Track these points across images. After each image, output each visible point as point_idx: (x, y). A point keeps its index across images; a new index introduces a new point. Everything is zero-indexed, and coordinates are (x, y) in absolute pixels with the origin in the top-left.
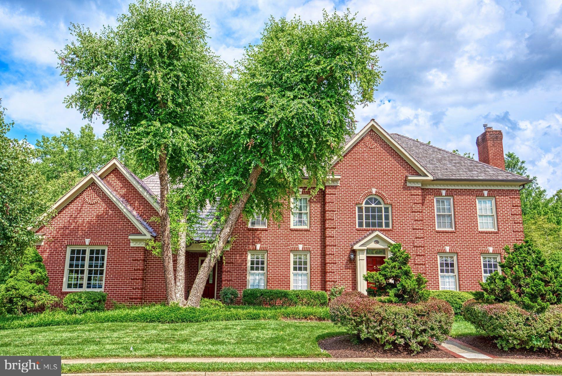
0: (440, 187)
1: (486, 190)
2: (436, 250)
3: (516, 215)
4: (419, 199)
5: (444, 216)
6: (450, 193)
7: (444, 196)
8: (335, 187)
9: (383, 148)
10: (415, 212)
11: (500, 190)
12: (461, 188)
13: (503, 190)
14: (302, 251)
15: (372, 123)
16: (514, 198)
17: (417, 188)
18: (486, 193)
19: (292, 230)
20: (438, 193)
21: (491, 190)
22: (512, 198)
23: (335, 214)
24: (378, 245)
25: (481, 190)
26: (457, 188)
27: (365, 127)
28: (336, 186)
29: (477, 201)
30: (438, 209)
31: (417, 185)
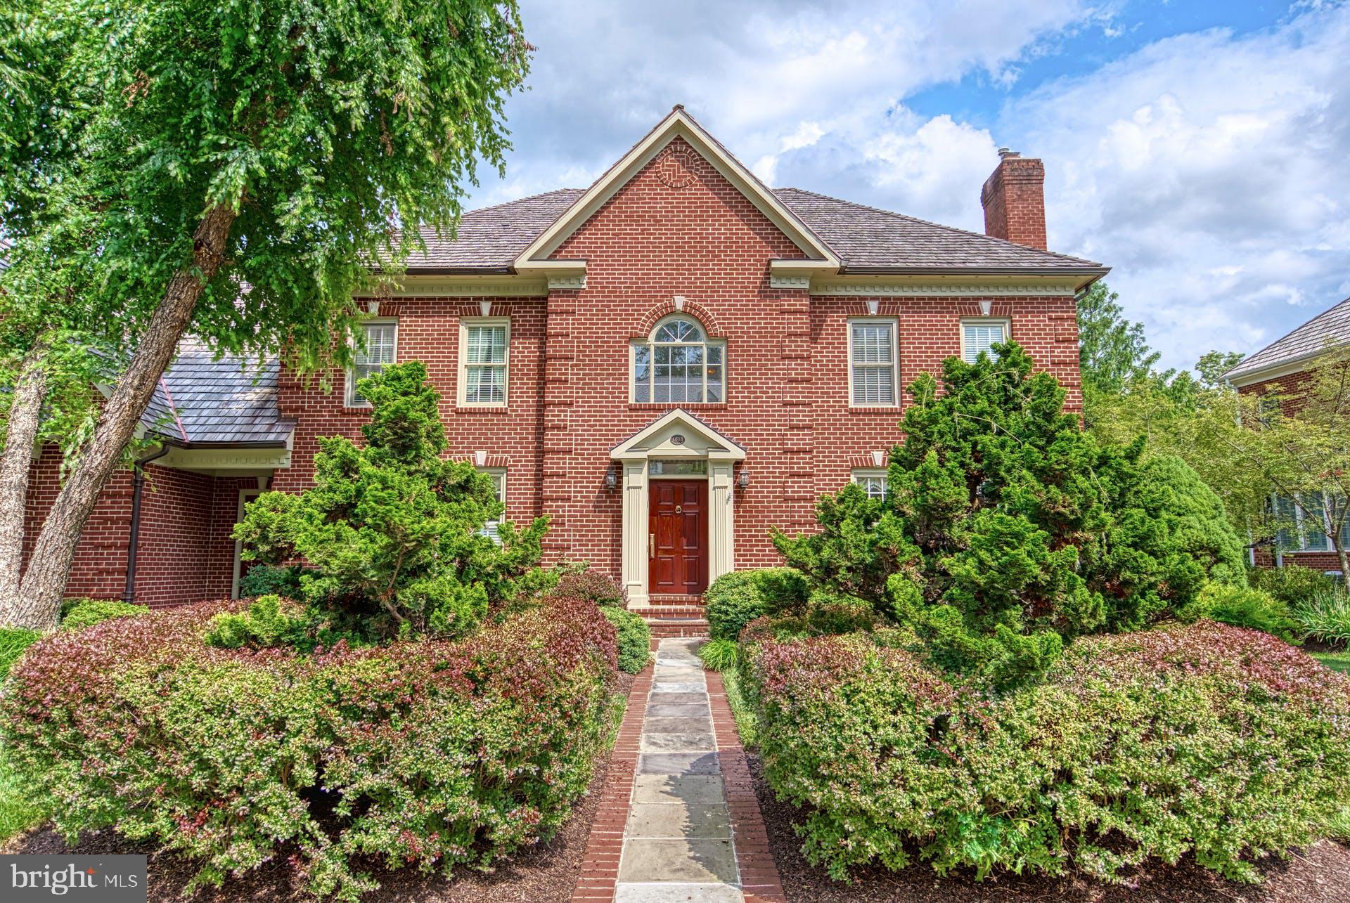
0: (863, 293)
1: (986, 298)
2: (847, 461)
3: (1065, 364)
4: (802, 323)
5: (872, 370)
6: (890, 308)
7: (873, 317)
8: (573, 294)
9: (707, 186)
10: (790, 358)
11: (1024, 298)
12: (919, 293)
13: (1032, 298)
14: (486, 467)
15: (678, 116)
16: (1062, 319)
17: (798, 293)
18: (986, 307)
19: (459, 413)
20: (856, 307)
21: (1002, 298)
22: (1056, 319)
23: (572, 366)
24: (681, 447)
25: (974, 299)
26: (909, 294)
27: (656, 128)
28: (577, 291)
29: (962, 329)
30: (858, 354)
31: (798, 286)
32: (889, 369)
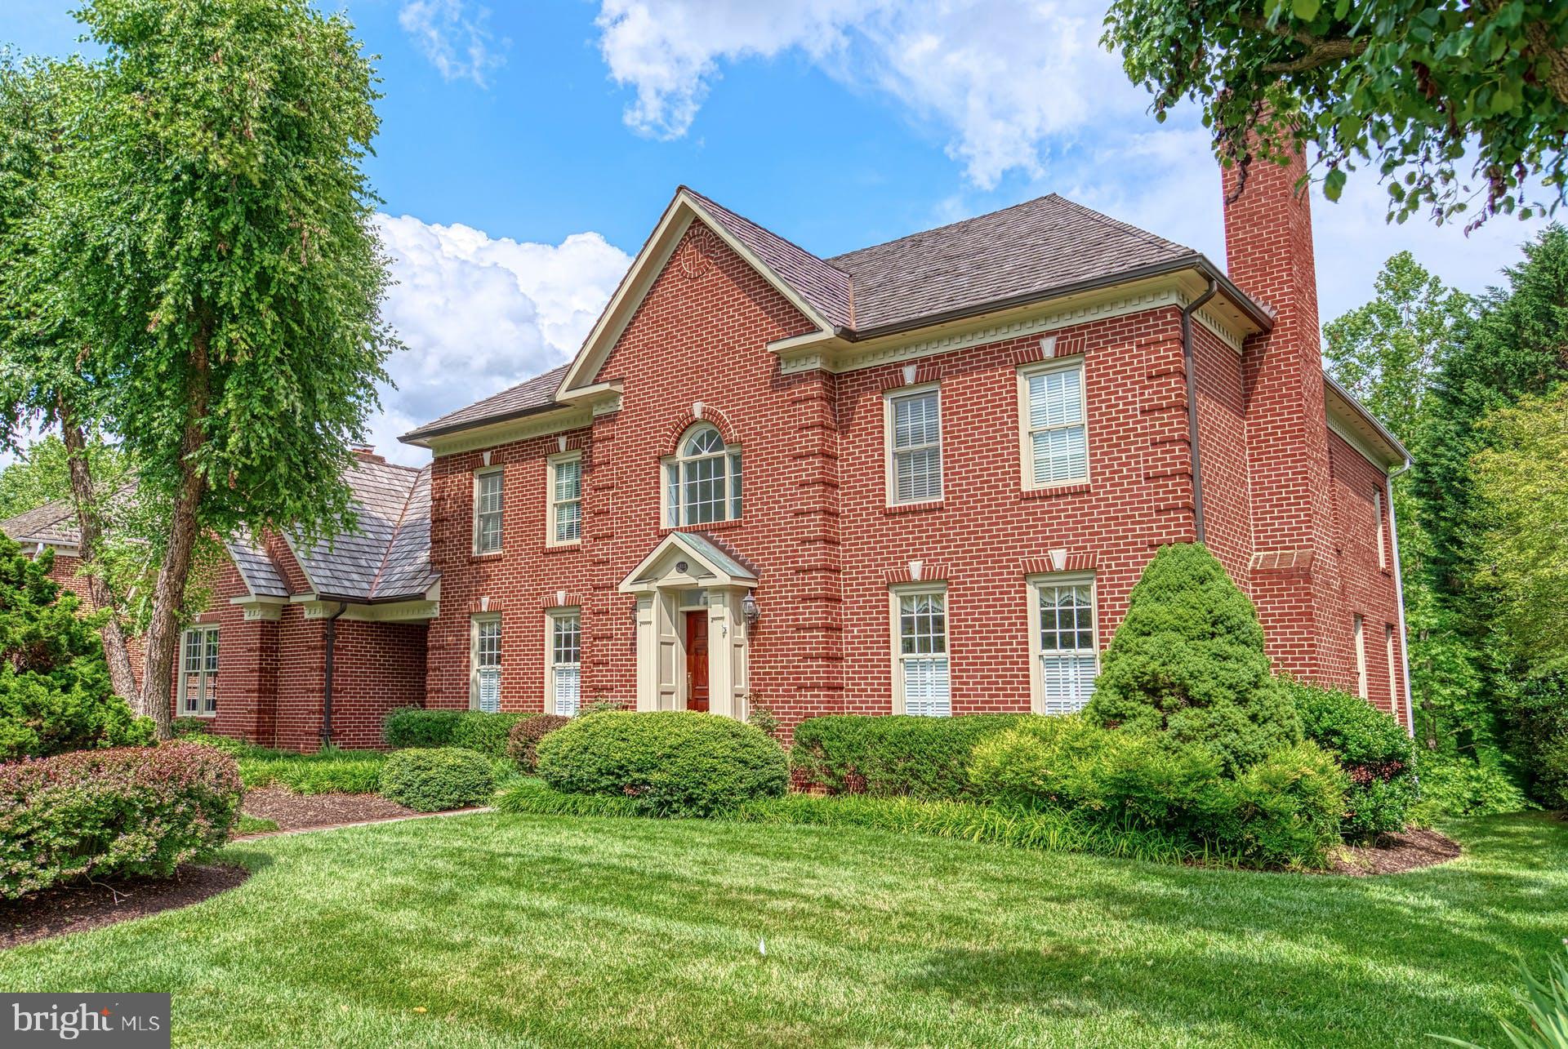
0: (897, 359)
1: (1049, 334)
2: (881, 577)
3: (1161, 409)
4: (813, 412)
5: (919, 457)
6: (930, 370)
7: (910, 387)
8: (611, 418)
9: (722, 268)
10: (801, 457)
11: (1102, 323)
12: (965, 345)
13: (1113, 320)
16: (1157, 343)
17: (810, 376)
18: (1049, 346)
20: (889, 379)
21: (1071, 329)
22: (1148, 344)
23: (613, 494)
24: (684, 575)
25: (1033, 338)
26: (953, 347)
28: (616, 413)
29: (1019, 384)
30: (900, 439)
31: (809, 367)
32: (934, 453)
